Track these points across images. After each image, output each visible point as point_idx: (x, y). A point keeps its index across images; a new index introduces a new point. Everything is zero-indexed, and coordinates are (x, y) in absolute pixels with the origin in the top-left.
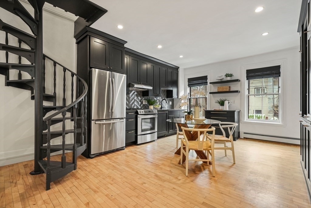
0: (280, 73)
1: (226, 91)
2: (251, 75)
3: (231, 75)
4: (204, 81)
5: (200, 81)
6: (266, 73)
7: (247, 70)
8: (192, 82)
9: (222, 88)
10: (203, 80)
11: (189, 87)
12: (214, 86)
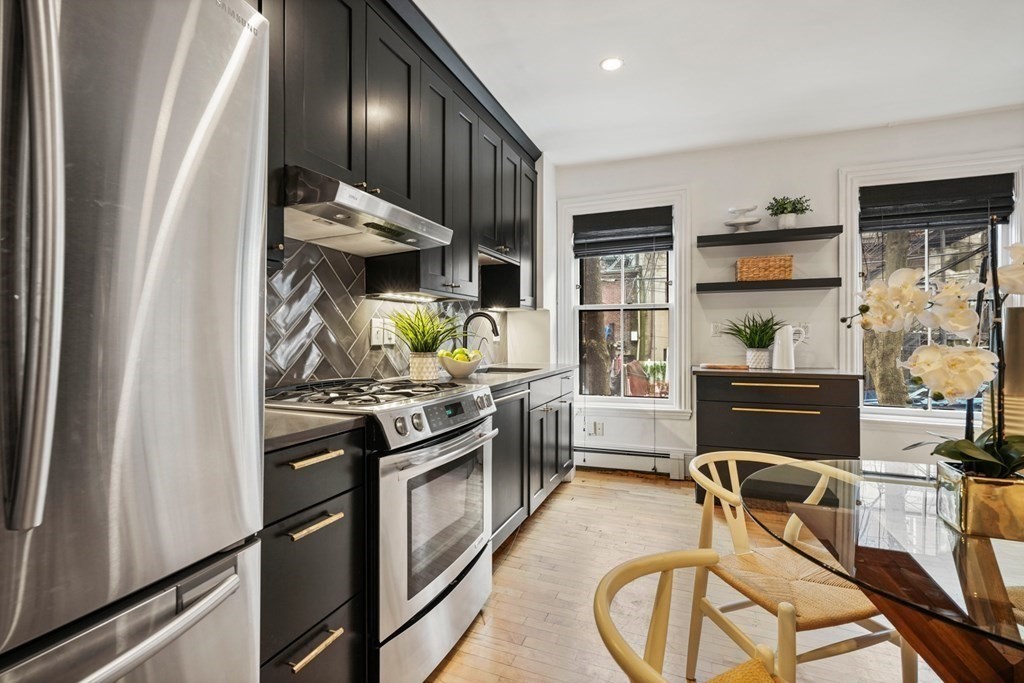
0: (1010, 207)
1: (782, 277)
2: (885, 211)
3: (797, 208)
4: (655, 231)
5: (635, 232)
6: (950, 203)
7: (863, 190)
8: (593, 233)
9: (761, 264)
10: (652, 228)
11: (576, 257)
12: (705, 255)
